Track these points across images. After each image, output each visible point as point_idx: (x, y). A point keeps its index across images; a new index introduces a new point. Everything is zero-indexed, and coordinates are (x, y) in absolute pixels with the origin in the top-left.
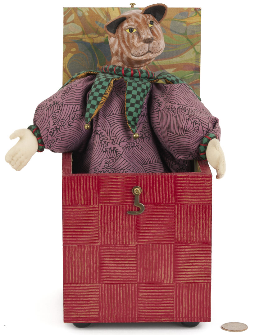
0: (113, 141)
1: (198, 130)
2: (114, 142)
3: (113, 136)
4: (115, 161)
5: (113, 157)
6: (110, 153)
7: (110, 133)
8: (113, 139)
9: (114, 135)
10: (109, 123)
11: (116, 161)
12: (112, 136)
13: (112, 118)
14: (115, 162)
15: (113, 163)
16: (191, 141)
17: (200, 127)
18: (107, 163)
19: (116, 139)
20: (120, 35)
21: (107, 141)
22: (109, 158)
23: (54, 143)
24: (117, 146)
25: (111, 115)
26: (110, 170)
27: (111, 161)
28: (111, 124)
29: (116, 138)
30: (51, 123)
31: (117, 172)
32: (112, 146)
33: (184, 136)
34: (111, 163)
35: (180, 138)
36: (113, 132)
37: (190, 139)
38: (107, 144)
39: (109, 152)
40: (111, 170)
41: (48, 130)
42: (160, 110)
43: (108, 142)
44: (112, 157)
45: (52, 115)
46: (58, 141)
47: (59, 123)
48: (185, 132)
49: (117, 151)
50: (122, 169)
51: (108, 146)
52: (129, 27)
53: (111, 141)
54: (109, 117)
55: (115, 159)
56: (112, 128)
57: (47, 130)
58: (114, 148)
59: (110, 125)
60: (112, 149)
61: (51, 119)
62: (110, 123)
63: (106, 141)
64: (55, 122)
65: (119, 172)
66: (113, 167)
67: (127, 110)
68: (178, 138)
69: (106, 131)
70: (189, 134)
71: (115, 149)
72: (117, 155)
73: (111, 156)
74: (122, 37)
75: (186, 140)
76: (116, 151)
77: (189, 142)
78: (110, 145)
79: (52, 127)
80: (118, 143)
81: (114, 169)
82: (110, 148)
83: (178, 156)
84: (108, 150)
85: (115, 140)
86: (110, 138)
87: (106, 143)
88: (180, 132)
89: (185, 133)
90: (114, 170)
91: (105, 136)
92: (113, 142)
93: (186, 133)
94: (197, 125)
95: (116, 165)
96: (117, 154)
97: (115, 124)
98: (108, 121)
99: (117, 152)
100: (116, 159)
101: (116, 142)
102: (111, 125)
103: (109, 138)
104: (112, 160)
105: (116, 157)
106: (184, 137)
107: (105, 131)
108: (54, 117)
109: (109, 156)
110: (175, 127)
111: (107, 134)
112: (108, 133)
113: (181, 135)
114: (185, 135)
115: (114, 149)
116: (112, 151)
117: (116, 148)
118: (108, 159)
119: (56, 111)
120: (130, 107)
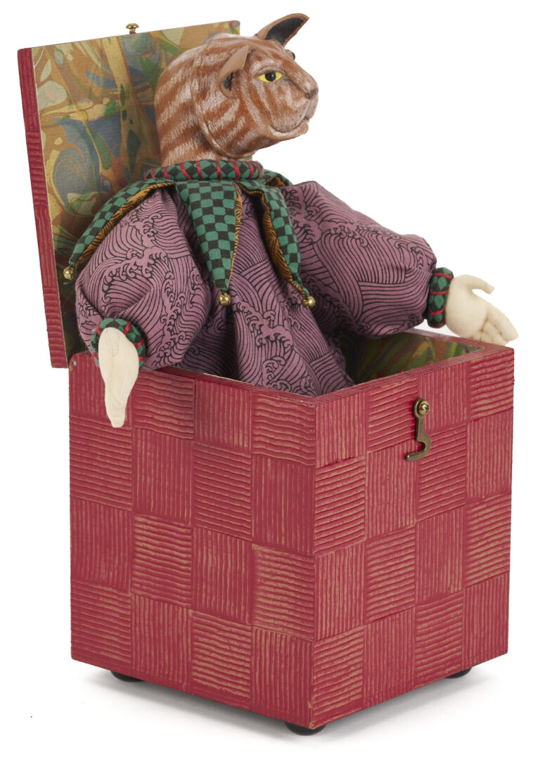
0: (270, 322)
1: (422, 266)
2: (272, 322)
3: (267, 311)
4: (283, 362)
5: (278, 355)
6: (270, 349)
7: (260, 305)
8: (269, 317)
9: (269, 308)
10: (251, 283)
11: (286, 363)
12: (265, 310)
13: (253, 272)
14: (284, 365)
15: (281, 367)
16: (417, 290)
17: (424, 258)
18: (270, 371)
19: (274, 316)
20: (244, 89)
21: (258, 323)
22: (271, 359)
23: (175, 347)
24: (279, 329)
25: (250, 267)
26: (278, 383)
27: (276, 365)
28: (256, 285)
29: (273, 313)
30: (168, 304)
31: (294, 386)
32: (271, 332)
33: (404, 282)
34: (276, 369)
35: (394, 289)
36: (264, 301)
37: (415, 287)
38: (260, 330)
39: (266, 346)
40: (281, 384)
41: (164, 320)
42: (314, 240)
43: (261, 326)
44: (276, 356)
45: (164, 287)
46: (181, 342)
47: (179, 300)
48: (405, 274)
49: (283, 340)
50: (302, 377)
51: (261, 333)
52: (264, 69)
53: (266, 322)
54: (247, 271)
55: (283, 358)
56: (261, 293)
57: (162, 321)
58: (276, 335)
59: (254, 287)
60: (273, 338)
61: (164, 295)
62: (254, 284)
63: (255, 325)
64: (172, 299)
65: (298, 384)
66: (284, 377)
67: (285, 253)
68: (391, 289)
69: (251, 303)
70: (413, 277)
71: (279, 338)
72: (286, 350)
73: (274, 354)
74: (250, 92)
75: (408, 291)
76: (280, 341)
77: (414, 293)
78: (267, 331)
79: (170, 313)
80: (281, 322)
81: (285, 380)
82: (268, 338)
83: (381, 330)
84: (264, 341)
85: (272, 318)
86: (263, 315)
87: (257, 327)
88: (393, 276)
89: (405, 277)
90: (285, 382)
91: (251, 313)
92: (270, 324)
93: (407, 275)
94: (419, 255)
95: (290, 370)
96: (285, 348)
97: (264, 284)
98: (248, 280)
99: (283, 342)
100: (286, 357)
101: (276, 323)
102: (257, 287)
103: (258, 315)
104: (277, 361)
105: (285, 353)
106: (405, 284)
107: (248, 302)
108: (169, 290)
109: (269, 355)
110: (379, 269)
111: (254, 307)
112: (256, 306)
113: (397, 283)
114: (406, 280)
115: (276, 338)
116: (272, 342)
117: (279, 334)
118: (270, 361)
119: (167, 276)
120: (289, 243)
